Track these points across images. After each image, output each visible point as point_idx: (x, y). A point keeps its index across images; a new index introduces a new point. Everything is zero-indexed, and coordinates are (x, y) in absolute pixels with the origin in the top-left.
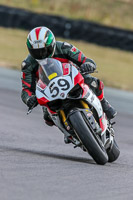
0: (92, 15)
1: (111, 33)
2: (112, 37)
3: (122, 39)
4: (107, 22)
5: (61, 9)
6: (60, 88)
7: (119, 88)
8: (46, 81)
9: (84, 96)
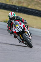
0: (25, 5)
1: (31, 10)
2: (31, 12)
3: (34, 12)
4: (30, 7)
5: (15, 3)
7: (33, 27)
8: (15, 27)
9: (26, 30)
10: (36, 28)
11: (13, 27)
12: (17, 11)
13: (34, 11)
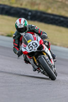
0: (42, 8)
1: (52, 17)
2: (52, 19)
3: (57, 20)
4: (50, 11)
5: (26, 5)
6: (33, 46)
7: (56, 45)
8: (26, 43)
9: (44, 50)
10: (60, 46)
11: (23, 44)
12: (29, 17)
13: (57, 18)
